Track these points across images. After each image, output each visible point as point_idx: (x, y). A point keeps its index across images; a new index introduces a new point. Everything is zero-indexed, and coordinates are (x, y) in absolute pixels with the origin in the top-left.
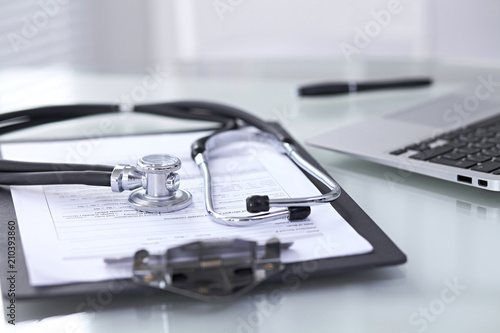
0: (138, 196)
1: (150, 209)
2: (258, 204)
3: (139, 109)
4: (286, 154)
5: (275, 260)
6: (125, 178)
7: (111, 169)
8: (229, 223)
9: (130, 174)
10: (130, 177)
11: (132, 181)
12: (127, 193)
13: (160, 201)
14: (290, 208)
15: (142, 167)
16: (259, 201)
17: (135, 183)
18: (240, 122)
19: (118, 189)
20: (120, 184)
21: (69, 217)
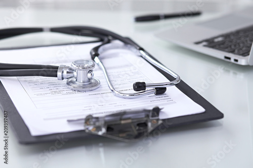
0: (71, 82)
1: (80, 89)
2: (140, 87)
3: (53, 30)
4: (141, 56)
5: (157, 118)
6: (65, 73)
7: (57, 68)
8: (124, 96)
9: (68, 70)
10: (68, 72)
11: (68, 74)
12: (65, 81)
13: (84, 85)
14: (156, 88)
15: (74, 67)
16: (140, 85)
17: (70, 75)
18: (110, 38)
19: (61, 79)
20: (62, 75)
21: (38, 95)
